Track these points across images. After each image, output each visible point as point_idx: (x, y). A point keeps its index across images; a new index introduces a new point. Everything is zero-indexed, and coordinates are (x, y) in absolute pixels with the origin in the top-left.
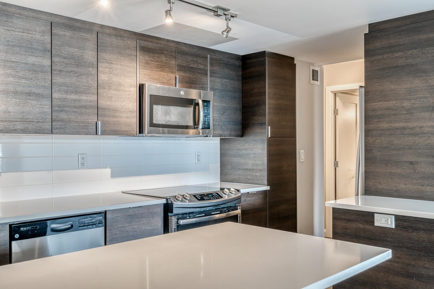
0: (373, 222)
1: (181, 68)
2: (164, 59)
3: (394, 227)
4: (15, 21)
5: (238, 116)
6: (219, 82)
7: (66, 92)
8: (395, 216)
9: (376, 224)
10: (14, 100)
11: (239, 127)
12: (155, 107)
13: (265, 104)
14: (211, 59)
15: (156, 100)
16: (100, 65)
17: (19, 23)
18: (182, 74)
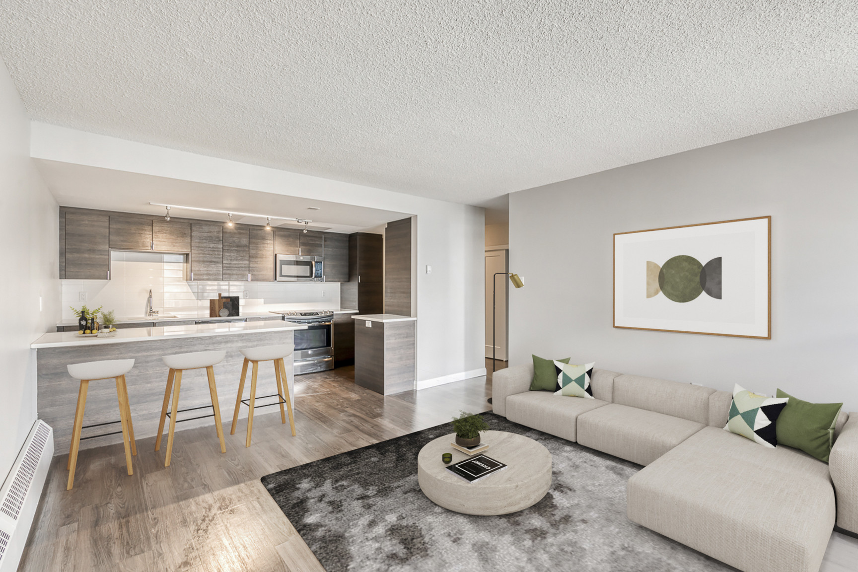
0: (365, 325)
1: (303, 244)
2: (291, 240)
3: (371, 326)
4: (204, 227)
5: (346, 270)
6: (330, 251)
7: (231, 260)
8: (372, 321)
9: (367, 326)
10: (203, 265)
11: (347, 276)
12: (283, 266)
13: (356, 263)
14: (324, 238)
15: (284, 263)
16: (250, 245)
17: (206, 228)
18: (304, 247)
